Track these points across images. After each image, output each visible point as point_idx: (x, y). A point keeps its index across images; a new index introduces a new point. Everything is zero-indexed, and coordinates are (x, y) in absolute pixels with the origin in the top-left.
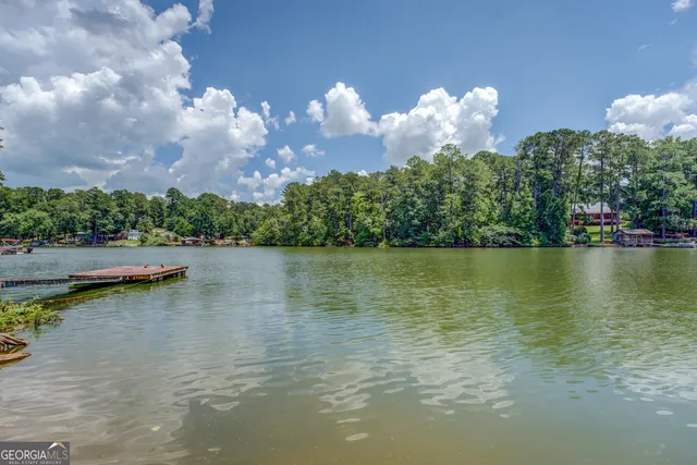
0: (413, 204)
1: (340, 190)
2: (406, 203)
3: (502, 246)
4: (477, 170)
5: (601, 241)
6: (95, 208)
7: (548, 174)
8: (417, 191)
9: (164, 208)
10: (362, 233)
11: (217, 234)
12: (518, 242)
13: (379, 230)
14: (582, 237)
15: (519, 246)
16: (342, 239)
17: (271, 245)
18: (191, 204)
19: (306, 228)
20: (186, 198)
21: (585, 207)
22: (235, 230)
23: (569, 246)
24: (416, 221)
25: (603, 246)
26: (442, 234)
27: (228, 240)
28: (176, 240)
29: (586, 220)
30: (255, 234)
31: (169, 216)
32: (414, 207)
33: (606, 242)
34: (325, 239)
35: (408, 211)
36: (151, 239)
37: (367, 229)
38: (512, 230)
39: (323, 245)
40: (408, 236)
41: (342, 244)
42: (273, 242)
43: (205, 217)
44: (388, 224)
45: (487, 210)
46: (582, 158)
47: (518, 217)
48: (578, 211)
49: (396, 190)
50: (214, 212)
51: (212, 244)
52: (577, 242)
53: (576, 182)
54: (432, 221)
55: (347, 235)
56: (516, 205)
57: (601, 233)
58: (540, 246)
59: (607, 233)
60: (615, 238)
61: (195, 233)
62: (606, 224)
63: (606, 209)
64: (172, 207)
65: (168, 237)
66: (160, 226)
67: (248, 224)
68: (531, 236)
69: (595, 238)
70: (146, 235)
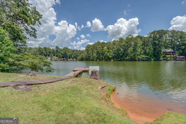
0: (120, 50)
1: (100, 46)
2: (118, 50)
3: (144, 61)
4: (138, 41)
5: (171, 59)
6: (40, 52)
7: (157, 42)
8: (121, 47)
9: (55, 51)
10: (107, 57)
11: (68, 58)
12: (148, 60)
13: (111, 57)
14: (165, 58)
15: (148, 61)
16: (101, 59)
17: (83, 60)
18: (61, 50)
19: (92, 56)
20: (60, 49)
21: (166, 50)
22: (72, 57)
23: (162, 61)
24: (121, 54)
25: (171, 61)
26: (128, 58)
27: (71, 59)
28: (59, 59)
29: (166, 53)
30: (78, 57)
31: (56, 53)
32: (120, 51)
33: (172, 60)
34: (97, 59)
35: (119, 52)
36: (53, 59)
37: (108, 57)
38: (146, 57)
39: (96, 60)
40: (119, 58)
41: (101, 60)
42: (83, 59)
43: (65, 53)
44: (113, 55)
45: (140, 51)
46: (166, 37)
47: (148, 53)
48: (164, 51)
49: (115, 47)
50: (68, 52)
51: (67, 60)
52: (164, 60)
53: (164, 44)
54: (125, 54)
55: (102, 58)
56: (148, 50)
57: (171, 57)
58: (154, 61)
59: (172, 57)
60: (174, 58)
61: (63, 57)
62: (172, 54)
63: (172, 51)
64: (57, 51)
65: (57, 58)
66: (54, 56)
67: (76, 55)
68: (152, 58)
69: (169, 58)
70: (52, 58)
